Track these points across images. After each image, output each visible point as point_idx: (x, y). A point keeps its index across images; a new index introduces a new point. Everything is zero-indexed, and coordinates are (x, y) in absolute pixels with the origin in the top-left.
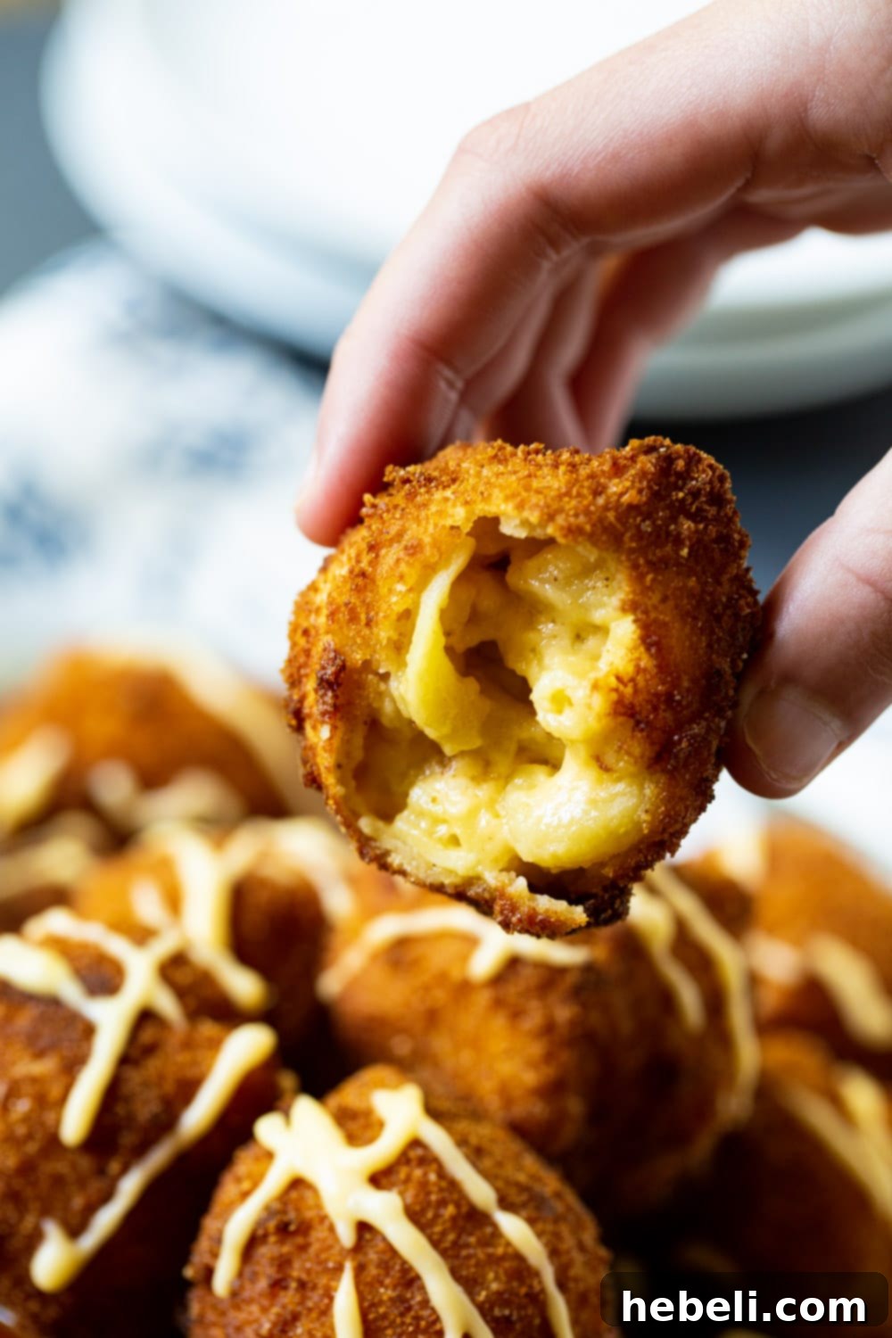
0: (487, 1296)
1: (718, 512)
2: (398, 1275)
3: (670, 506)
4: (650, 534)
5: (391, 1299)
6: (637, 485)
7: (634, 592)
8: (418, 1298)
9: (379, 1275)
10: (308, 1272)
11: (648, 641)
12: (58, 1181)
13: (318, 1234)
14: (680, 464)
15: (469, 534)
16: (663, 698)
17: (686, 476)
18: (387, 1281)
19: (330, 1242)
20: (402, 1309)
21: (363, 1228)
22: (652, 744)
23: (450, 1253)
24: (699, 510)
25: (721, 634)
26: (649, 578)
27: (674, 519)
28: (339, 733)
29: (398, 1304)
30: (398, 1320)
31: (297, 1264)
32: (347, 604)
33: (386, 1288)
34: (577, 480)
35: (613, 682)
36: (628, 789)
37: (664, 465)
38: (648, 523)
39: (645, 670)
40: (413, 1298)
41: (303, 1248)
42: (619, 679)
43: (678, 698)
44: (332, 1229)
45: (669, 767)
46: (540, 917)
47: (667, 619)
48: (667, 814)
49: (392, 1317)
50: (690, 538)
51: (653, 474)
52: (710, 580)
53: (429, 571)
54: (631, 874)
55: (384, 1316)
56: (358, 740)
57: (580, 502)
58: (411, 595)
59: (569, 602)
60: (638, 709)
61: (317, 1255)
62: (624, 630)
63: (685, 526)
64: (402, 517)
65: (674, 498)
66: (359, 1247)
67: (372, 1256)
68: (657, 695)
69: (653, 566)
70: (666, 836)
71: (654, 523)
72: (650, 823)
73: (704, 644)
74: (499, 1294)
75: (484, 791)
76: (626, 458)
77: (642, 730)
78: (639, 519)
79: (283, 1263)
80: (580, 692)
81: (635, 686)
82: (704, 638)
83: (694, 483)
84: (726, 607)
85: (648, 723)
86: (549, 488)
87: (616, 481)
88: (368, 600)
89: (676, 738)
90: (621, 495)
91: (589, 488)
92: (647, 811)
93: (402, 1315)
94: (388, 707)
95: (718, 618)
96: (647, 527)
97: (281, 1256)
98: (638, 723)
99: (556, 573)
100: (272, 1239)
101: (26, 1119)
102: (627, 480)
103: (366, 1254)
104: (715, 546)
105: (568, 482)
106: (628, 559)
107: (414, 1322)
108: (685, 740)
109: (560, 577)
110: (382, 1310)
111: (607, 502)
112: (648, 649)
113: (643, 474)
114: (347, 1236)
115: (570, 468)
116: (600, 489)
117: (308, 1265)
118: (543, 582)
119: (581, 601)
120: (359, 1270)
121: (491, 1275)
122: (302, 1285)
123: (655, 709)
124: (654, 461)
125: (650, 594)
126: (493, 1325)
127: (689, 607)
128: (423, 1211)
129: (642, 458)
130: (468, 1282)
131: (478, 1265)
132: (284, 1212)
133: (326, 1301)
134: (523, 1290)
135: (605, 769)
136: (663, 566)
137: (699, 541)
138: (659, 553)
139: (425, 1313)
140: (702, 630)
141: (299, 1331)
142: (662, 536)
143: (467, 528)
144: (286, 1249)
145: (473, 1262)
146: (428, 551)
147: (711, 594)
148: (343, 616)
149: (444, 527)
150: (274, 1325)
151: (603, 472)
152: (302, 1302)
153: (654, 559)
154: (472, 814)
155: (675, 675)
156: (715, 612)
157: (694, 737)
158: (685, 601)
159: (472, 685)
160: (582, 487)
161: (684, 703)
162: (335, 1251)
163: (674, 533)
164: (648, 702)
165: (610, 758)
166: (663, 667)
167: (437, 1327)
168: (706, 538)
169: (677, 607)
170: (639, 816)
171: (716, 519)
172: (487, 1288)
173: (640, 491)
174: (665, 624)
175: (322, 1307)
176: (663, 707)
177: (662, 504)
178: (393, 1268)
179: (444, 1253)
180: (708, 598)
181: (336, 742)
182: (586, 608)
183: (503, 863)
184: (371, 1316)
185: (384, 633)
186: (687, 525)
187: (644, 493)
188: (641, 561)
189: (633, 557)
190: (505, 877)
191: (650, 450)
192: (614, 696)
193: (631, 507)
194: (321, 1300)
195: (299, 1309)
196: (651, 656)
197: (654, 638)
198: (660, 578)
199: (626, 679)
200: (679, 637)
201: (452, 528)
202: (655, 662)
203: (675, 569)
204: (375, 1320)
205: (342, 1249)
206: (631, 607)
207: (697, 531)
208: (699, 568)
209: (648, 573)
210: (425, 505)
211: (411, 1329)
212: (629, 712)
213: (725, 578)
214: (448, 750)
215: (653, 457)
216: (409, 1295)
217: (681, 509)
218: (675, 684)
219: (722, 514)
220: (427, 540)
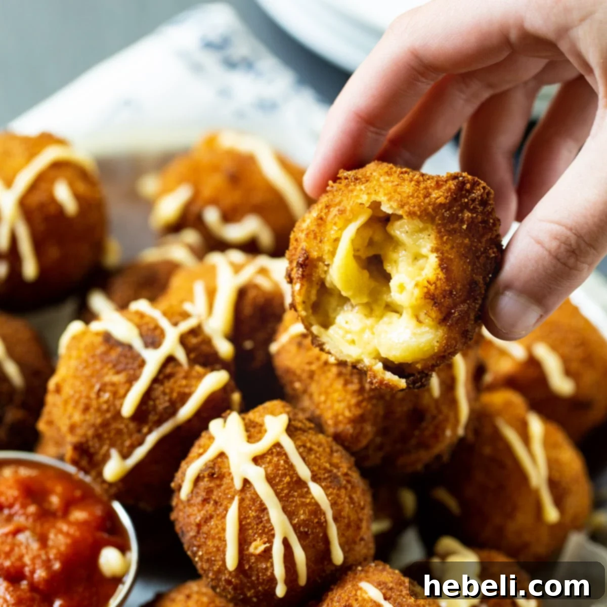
0: (298, 521)
1: (483, 210)
2: (258, 506)
3: (461, 205)
4: (449, 217)
5: (253, 516)
6: (446, 194)
7: (437, 244)
8: (266, 518)
9: (250, 504)
10: (220, 497)
11: (442, 266)
12: (119, 432)
13: (226, 481)
14: (468, 186)
15: (369, 207)
16: (448, 292)
17: (470, 191)
18: (253, 508)
19: (231, 485)
20: (258, 521)
21: (246, 482)
22: (441, 313)
23: (284, 499)
24: (474, 208)
25: (478, 265)
26: (446, 237)
27: (462, 211)
28: (305, 288)
29: (256, 519)
30: (255, 527)
31: (215, 493)
32: (313, 231)
33: (252, 511)
34: (418, 190)
35: (426, 284)
36: (430, 331)
37: (460, 185)
38: (448, 212)
39: (441, 279)
40: (263, 517)
41: (219, 486)
42: (429, 282)
43: (455, 293)
44: (232, 479)
45: (448, 324)
47: (452, 257)
48: (447, 344)
49: (253, 524)
50: (468, 221)
51: (454, 190)
52: (476, 240)
53: (348, 222)
55: (249, 524)
56: (314, 292)
57: (417, 200)
58: (340, 232)
59: (412, 243)
60: (436, 296)
61: (224, 491)
62: (433, 260)
63: (466, 215)
65: (463, 201)
66: (243, 490)
67: (248, 495)
68: (445, 291)
69: (448, 232)
70: (447, 353)
71: (451, 213)
72: (439, 347)
73: (470, 269)
74: (304, 521)
76: (442, 181)
77: (436, 307)
78: (444, 210)
79: (209, 491)
80: (410, 286)
81: (436, 286)
82: (470, 267)
83: (473, 195)
84: (482, 253)
85: (441, 303)
86: (404, 192)
87: (436, 191)
88: (322, 231)
89: (453, 311)
90: (438, 198)
91: (423, 194)
92: (437, 341)
93: (257, 524)
94: (328, 279)
95: (478, 258)
96: (447, 214)
97: (209, 488)
98: (435, 303)
99: (407, 229)
100: (206, 479)
101: (107, 402)
102: (441, 191)
103: (246, 494)
104: (480, 225)
105: (414, 190)
106: (437, 228)
107: (263, 528)
108: (457, 312)
109: (409, 231)
110: (249, 521)
111: (430, 201)
112: (442, 269)
113: (450, 189)
114: (238, 485)
115: (416, 183)
116: (427, 195)
117: (220, 494)
118: (402, 232)
119: (417, 244)
120: (242, 501)
121: (302, 512)
122: (216, 503)
123: (444, 297)
124: (455, 183)
125: (445, 245)
126: (299, 534)
127: (463, 252)
128: (275, 478)
129: (451, 182)
130: (290, 514)
131: (296, 506)
132: (213, 468)
133: (225, 512)
134: (316, 520)
135: (419, 321)
136: (453, 232)
137: (472, 222)
138: (451, 227)
139: (268, 525)
140: (469, 263)
141: (212, 523)
142: (453, 219)
143: (367, 205)
144: (212, 485)
145: (294, 504)
146: (348, 213)
147: (475, 247)
148: (312, 236)
149: (357, 203)
150: (202, 518)
151: (431, 187)
152: (215, 510)
153: (449, 229)
155: (454, 282)
156: (477, 255)
157: (461, 311)
158: (462, 249)
159: (366, 274)
160: (420, 193)
161: (458, 295)
162: (232, 490)
163: (460, 218)
164: (441, 294)
166: (448, 279)
167: (272, 532)
168: (476, 221)
169: (457, 252)
170: (434, 343)
171: (482, 213)
172: (299, 518)
173: (446, 198)
174: (451, 260)
175: (223, 514)
176: (447, 297)
177: (457, 204)
179: (280, 499)
180: (474, 249)
181: (303, 292)
182: (419, 246)
184: (244, 523)
185: (327, 247)
186: (467, 214)
187: (448, 198)
188: (443, 230)
189: (439, 227)
191: (455, 178)
192: (425, 290)
193: (441, 205)
194: (223, 512)
195: (213, 513)
196: (443, 273)
197: (445, 265)
198: (451, 238)
199: (432, 282)
200: (457, 266)
201: (361, 204)
202: (445, 276)
203: (459, 234)
204: (245, 525)
205: (235, 490)
206: (436, 250)
207: (472, 218)
208: (471, 235)
209: (445, 235)
211: (260, 531)
212: (431, 297)
213: (484, 240)
214: (353, 301)
215: (455, 182)
216: (262, 516)
217: (466, 207)
218: (454, 287)
219: (485, 210)
220: (349, 208)
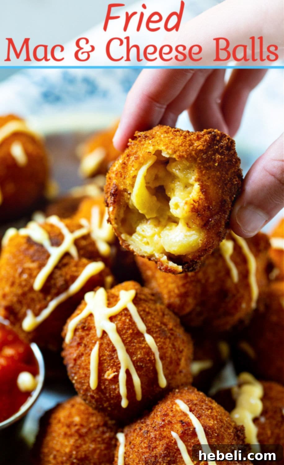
0: (136, 359)
1: (228, 153)
2: (111, 348)
3: (213, 150)
4: (206, 158)
5: (108, 355)
6: (204, 144)
7: (199, 176)
8: (116, 356)
9: (106, 347)
11: (202, 190)
12: (33, 299)
14: (218, 138)
15: (154, 154)
16: (207, 207)
17: (219, 141)
18: (108, 349)
20: (110, 358)
21: (104, 332)
22: (203, 221)
23: (127, 344)
24: (222, 152)
26: (204, 172)
27: (214, 154)
28: (116, 209)
29: (110, 356)
30: (109, 361)
32: (120, 172)
33: (107, 351)
34: (185, 141)
35: (192, 202)
36: (196, 233)
37: (213, 138)
38: (205, 155)
39: (202, 199)
40: (114, 355)
41: (88, 335)
42: (194, 201)
43: (211, 208)
46: (169, 268)
47: (209, 184)
48: (207, 241)
49: (107, 360)
50: (218, 160)
51: (209, 140)
52: (224, 173)
53: (141, 164)
54: (198, 258)
55: (105, 360)
56: (122, 212)
57: (185, 148)
58: (136, 171)
59: (183, 176)
60: (199, 210)
61: (91, 338)
62: (197, 187)
64: (137, 147)
65: (215, 148)
66: (102, 338)
67: (105, 341)
68: (205, 207)
69: (206, 168)
70: (207, 248)
71: (207, 155)
72: (202, 244)
73: (220, 192)
74: (140, 358)
75: (157, 230)
76: (202, 135)
77: (199, 217)
78: (202, 154)
79: (82, 338)
80: (182, 204)
81: (198, 203)
82: (221, 190)
83: (222, 143)
84: (229, 181)
85: (202, 215)
86: (176, 143)
87: (197, 142)
88: (125, 171)
89: (210, 220)
90: (198, 146)
91: (188, 144)
92: (201, 240)
94: (130, 203)
95: (226, 184)
97: (82, 336)
98: (198, 215)
99: (180, 167)
100: (80, 330)
102: (200, 142)
103: (104, 340)
104: (227, 163)
105: (183, 142)
106: (198, 166)
107: (113, 363)
108: (213, 220)
109: (181, 169)
110: (105, 357)
111: (193, 148)
112: (202, 192)
113: (206, 140)
114: (99, 334)
115: (184, 137)
116: (191, 144)
118: (176, 170)
119: (186, 176)
120: (101, 345)
121: (139, 353)
122: (85, 345)
123: (204, 210)
125: (204, 176)
126: (136, 367)
127: (216, 181)
128: (122, 330)
129: (206, 135)
130: (131, 353)
131: (136, 349)
132: (84, 323)
134: (148, 358)
135: (189, 227)
136: (209, 168)
137: (221, 161)
138: (208, 164)
139: (117, 361)
140: (220, 188)
141: (83, 359)
142: (209, 159)
143: (153, 153)
144: (83, 334)
145: (134, 348)
146: (141, 159)
148: (119, 175)
149: (146, 152)
150: (77, 355)
151: (194, 139)
152: (85, 350)
153: (206, 166)
154: (153, 236)
155: (210, 201)
156: (225, 182)
157: (215, 219)
158: (215, 179)
159: (155, 198)
160: (186, 143)
161: (213, 209)
162: (95, 338)
163: (214, 158)
164: (202, 208)
165: (191, 224)
166: (207, 198)
167: (119, 365)
168: (224, 160)
169: (212, 181)
170: (199, 241)
171: (228, 155)
172: (137, 356)
173: (204, 146)
174: (208, 186)
175: (89, 353)
176: (206, 210)
177: (211, 149)
178: (110, 345)
180: (223, 178)
181: (115, 212)
182: (188, 179)
183: (161, 251)
184: (102, 359)
185: (128, 182)
186: (218, 156)
187: (205, 146)
188: (202, 167)
189: (200, 165)
190: (161, 255)
191: (209, 133)
192: (192, 206)
193: (200, 150)
194: (89, 351)
195: (83, 352)
196: (203, 195)
197: (204, 190)
198: (208, 172)
199: (196, 201)
200: (212, 190)
201: (149, 152)
202: (204, 197)
203: (213, 169)
204: (103, 360)
205: (97, 337)
206: (198, 180)
207: (221, 158)
208: (221, 170)
209: (204, 170)
210: (143, 145)
211: (112, 365)
212: (196, 211)
213: (229, 173)
214: (147, 217)
215: (209, 136)
217: (217, 151)
218: (211, 203)
219: (230, 153)
220: (141, 156)
